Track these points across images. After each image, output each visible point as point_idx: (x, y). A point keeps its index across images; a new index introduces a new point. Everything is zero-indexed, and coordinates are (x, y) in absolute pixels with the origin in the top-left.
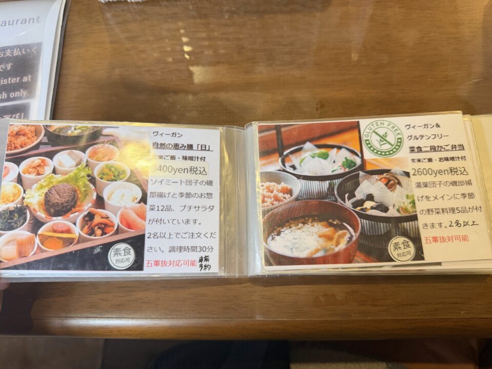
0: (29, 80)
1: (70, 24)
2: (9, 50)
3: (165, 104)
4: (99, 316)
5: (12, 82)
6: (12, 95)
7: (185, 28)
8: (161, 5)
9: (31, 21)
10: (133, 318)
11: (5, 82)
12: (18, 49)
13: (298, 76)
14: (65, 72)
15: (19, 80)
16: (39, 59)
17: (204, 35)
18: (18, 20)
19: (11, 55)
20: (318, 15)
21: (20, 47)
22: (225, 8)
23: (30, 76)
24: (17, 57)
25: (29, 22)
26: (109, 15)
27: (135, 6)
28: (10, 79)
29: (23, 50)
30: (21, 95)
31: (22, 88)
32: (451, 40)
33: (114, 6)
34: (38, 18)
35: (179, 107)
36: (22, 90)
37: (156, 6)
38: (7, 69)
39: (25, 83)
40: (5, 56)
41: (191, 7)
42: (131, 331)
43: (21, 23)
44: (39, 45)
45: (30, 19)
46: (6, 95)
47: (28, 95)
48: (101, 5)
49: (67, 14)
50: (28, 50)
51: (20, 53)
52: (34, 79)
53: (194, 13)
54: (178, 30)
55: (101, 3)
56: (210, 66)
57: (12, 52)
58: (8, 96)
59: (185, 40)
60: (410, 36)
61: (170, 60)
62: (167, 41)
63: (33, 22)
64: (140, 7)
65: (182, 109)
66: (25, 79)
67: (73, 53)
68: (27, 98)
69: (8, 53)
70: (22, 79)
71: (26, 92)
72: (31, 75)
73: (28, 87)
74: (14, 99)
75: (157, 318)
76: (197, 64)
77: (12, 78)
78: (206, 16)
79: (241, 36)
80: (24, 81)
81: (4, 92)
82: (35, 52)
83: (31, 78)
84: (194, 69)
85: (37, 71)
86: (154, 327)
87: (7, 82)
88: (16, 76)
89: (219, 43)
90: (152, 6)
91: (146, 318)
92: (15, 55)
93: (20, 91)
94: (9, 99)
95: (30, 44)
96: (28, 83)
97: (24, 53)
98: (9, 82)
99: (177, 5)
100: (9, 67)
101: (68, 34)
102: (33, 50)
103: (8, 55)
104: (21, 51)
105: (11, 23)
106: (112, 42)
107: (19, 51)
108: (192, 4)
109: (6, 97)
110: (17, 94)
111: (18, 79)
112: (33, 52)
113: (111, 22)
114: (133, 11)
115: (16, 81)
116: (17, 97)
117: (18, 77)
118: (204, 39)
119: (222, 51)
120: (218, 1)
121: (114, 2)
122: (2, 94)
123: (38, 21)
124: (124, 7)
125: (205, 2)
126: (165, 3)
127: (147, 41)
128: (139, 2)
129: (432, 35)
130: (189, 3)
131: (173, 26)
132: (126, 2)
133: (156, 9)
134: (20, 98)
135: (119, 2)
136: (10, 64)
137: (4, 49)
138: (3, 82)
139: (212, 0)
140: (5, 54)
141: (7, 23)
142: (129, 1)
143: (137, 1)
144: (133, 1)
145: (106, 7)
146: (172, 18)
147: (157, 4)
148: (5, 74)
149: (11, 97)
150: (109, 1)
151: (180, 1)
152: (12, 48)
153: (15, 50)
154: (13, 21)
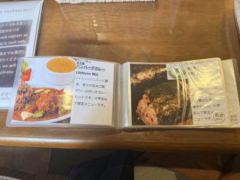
0: (27, 36)
2: (18, 23)
3: (85, 49)
4: (53, 138)
5: (19, 36)
6: (19, 42)
7: (94, 16)
8: (85, 6)
9: (28, 10)
10: (68, 139)
11: (16, 36)
12: (22, 22)
13: (143, 39)
14: (42, 33)
15: (22, 36)
16: (31, 27)
17: (103, 19)
19: (19, 25)
20: (153, 12)
21: (23, 21)
22: (113, 8)
23: (27, 34)
24: (22, 26)
25: (27, 11)
26: (62, 9)
27: (73, 6)
28: (18, 35)
29: (24, 23)
30: (23, 42)
32: (210, 26)
33: (64, 5)
34: (31, 9)
35: (91, 50)
36: (23, 40)
37: (82, 6)
38: (17, 30)
41: (98, 7)
42: (67, 144)
43: (24, 11)
44: (31, 21)
45: (27, 9)
46: (16, 42)
48: (59, 4)
49: (43, 8)
50: (26, 23)
51: (23, 24)
52: (29, 35)
53: (99, 10)
54: (92, 17)
55: (59, 3)
56: (105, 33)
59: (94, 21)
60: (192, 23)
61: (88, 30)
62: (87, 21)
63: (29, 11)
64: (76, 6)
65: (92, 51)
66: (25, 35)
67: (45, 25)
68: (26, 43)
69: (18, 24)
70: (23, 35)
71: (25, 41)
72: (28, 34)
73: (26, 39)
74: (20, 44)
75: (78, 139)
76: (100, 32)
77: (19, 35)
78: (104, 11)
79: (119, 21)
80: (24, 36)
81: (15, 41)
84: (98, 34)
85: (30, 32)
86: (76, 143)
89: (109, 23)
90: (81, 6)
92: (20, 25)
93: (22, 40)
94: (17, 44)
95: (27, 20)
96: (26, 37)
97: (24, 24)
98: (18, 37)
99: (92, 6)
100: (18, 30)
102: (28, 23)
103: (17, 24)
105: (19, 11)
106: (63, 21)
107: (23, 23)
108: (98, 6)
109: (16, 43)
110: (21, 42)
111: (22, 35)
113: (63, 12)
115: (21, 36)
118: (103, 21)
119: (110, 27)
120: (110, 4)
121: (64, 4)
122: (14, 41)
123: (31, 11)
124: (69, 6)
125: (104, 5)
126: (87, 5)
127: (78, 21)
128: (75, 4)
129: (201, 23)
130: (97, 5)
131: (90, 15)
132: (69, 3)
133: (83, 7)
134: (22, 43)
135: (67, 3)
136: (18, 29)
137: (15, 22)
138: (15, 36)
139: (107, 4)
140: (16, 24)
141: (17, 11)
142: (71, 3)
143: (74, 3)
144: (73, 3)
145: (61, 5)
146: (89, 11)
147: (83, 5)
148: (16, 33)
149: (18, 43)
150: (62, 3)
151: (93, 4)
152: (19, 22)
153: (21, 23)
154: (20, 10)
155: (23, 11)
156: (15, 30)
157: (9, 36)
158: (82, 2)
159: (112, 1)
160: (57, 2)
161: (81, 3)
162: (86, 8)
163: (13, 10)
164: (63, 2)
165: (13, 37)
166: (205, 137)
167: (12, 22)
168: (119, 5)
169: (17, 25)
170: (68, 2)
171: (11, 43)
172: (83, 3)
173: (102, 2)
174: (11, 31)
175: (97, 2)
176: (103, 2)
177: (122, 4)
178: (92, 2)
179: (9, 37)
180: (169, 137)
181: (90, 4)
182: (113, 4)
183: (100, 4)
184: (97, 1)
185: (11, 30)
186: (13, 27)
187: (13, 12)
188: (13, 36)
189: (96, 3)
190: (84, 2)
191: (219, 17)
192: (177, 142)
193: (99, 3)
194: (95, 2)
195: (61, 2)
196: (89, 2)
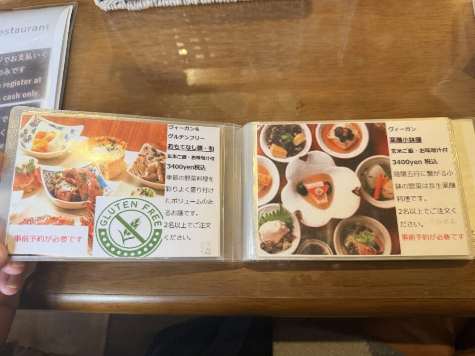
0: (40, 82)
1: (76, 31)
2: (22, 55)
3: (161, 104)
4: (101, 293)
5: (25, 83)
6: (24, 95)
7: (179, 34)
8: (158, 13)
9: (42, 28)
10: (130, 295)
11: (19, 83)
12: (30, 54)
13: (280, 78)
14: (71, 74)
15: (31, 82)
16: (49, 64)
18: (29, 28)
19: (23, 60)
20: (302, 21)
21: (31, 52)
22: (217, 15)
23: (40, 79)
24: (29, 61)
25: (40, 30)
26: (111, 22)
27: (135, 14)
28: (22, 81)
29: (34, 54)
30: (33, 95)
31: (33, 89)
32: (422, 44)
33: (115, 14)
34: (48, 25)
35: (173, 106)
36: (33, 91)
37: (153, 14)
38: (20, 71)
39: (36, 84)
40: (18, 60)
41: (184, 15)
42: (128, 306)
43: (33, 30)
44: (49, 50)
45: (40, 27)
46: (19, 95)
47: (39, 95)
48: (104, 13)
49: (73, 21)
50: (39, 55)
51: (31, 58)
52: (44, 82)
53: (188, 20)
54: (174, 34)
55: (104, 11)
57: (24, 57)
58: (21, 96)
59: (179, 44)
60: (384, 40)
62: (163, 46)
64: (139, 15)
65: (176, 108)
66: (36, 81)
67: (78, 57)
68: (38, 97)
69: (21, 58)
70: (33, 81)
71: (37, 92)
72: (42, 77)
73: (39, 88)
74: (27, 99)
75: (152, 295)
76: (190, 66)
77: (24, 80)
78: (198, 22)
79: (231, 41)
80: (35, 82)
81: (17, 93)
82: (45, 56)
83: (42, 80)
85: (47, 75)
86: (149, 304)
87: (19, 84)
88: (28, 79)
89: (210, 47)
90: (150, 14)
91: (142, 295)
92: (27, 59)
93: (31, 92)
94: (22, 99)
95: (40, 49)
96: (38, 84)
97: (35, 57)
98: (22, 84)
99: (172, 13)
100: (22, 70)
101: (74, 40)
102: (43, 55)
104: (32, 55)
105: (23, 31)
106: (113, 47)
108: (186, 12)
109: (19, 97)
110: (29, 94)
111: (30, 80)
112: (43, 57)
113: (113, 29)
114: (132, 18)
115: (28, 82)
116: (29, 97)
117: (30, 79)
118: (196, 44)
119: (212, 55)
120: (210, 8)
121: (115, 11)
122: (15, 95)
123: (47, 29)
124: (125, 15)
125: (198, 10)
126: (162, 11)
127: (146, 46)
128: (138, 11)
129: (405, 39)
130: (184, 11)
131: (169, 31)
132: (126, 10)
133: (154, 16)
134: (31, 98)
135: (120, 10)
136: (23, 67)
137: (17, 54)
138: (17, 84)
139: (204, 8)
140: (18, 58)
141: (20, 31)
142: (129, 9)
143: (136, 9)
144: (132, 9)
145: (108, 15)
146: (168, 24)
147: (154, 12)
148: (18, 77)
149: (23, 97)
150: (111, 10)
151: (175, 10)
152: (24, 53)
153: (27, 54)
154: (26, 28)
155: (31, 29)
156: (15, 71)
157: (4, 84)
158: (152, 6)
159: (213, 2)
160: (99, 8)
161: (150, 7)
162: (161, 18)
163: (12, 29)
164: (113, 9)
165: (12, 85)
166: (421, 285)
167: (10, 55)
168: (229, 8)
169: (21, 61)
170: (123, 8)
171: (9, 97)
172: (154, 7)
173: (192, 3)
174: (9, 72)
175: (184, 5)
176: (196, 3)
177: (236, 6)
178: (171, 5)
179: (4, 87)
180: (344, 286)
181: (169, 10)
182: (216, 8)
183: (190, 9)
184: (183, 2)
185: (7, 72)
186: (11, 66)
187: (12, 33)
188: (13, 83)
189: (180, 6)
190: (156, 6)
191: (442, 25)
192: (360, 298)
193: (187, 6)
194: (178, 4)
195: (109, 8)
196: (165, 5)
